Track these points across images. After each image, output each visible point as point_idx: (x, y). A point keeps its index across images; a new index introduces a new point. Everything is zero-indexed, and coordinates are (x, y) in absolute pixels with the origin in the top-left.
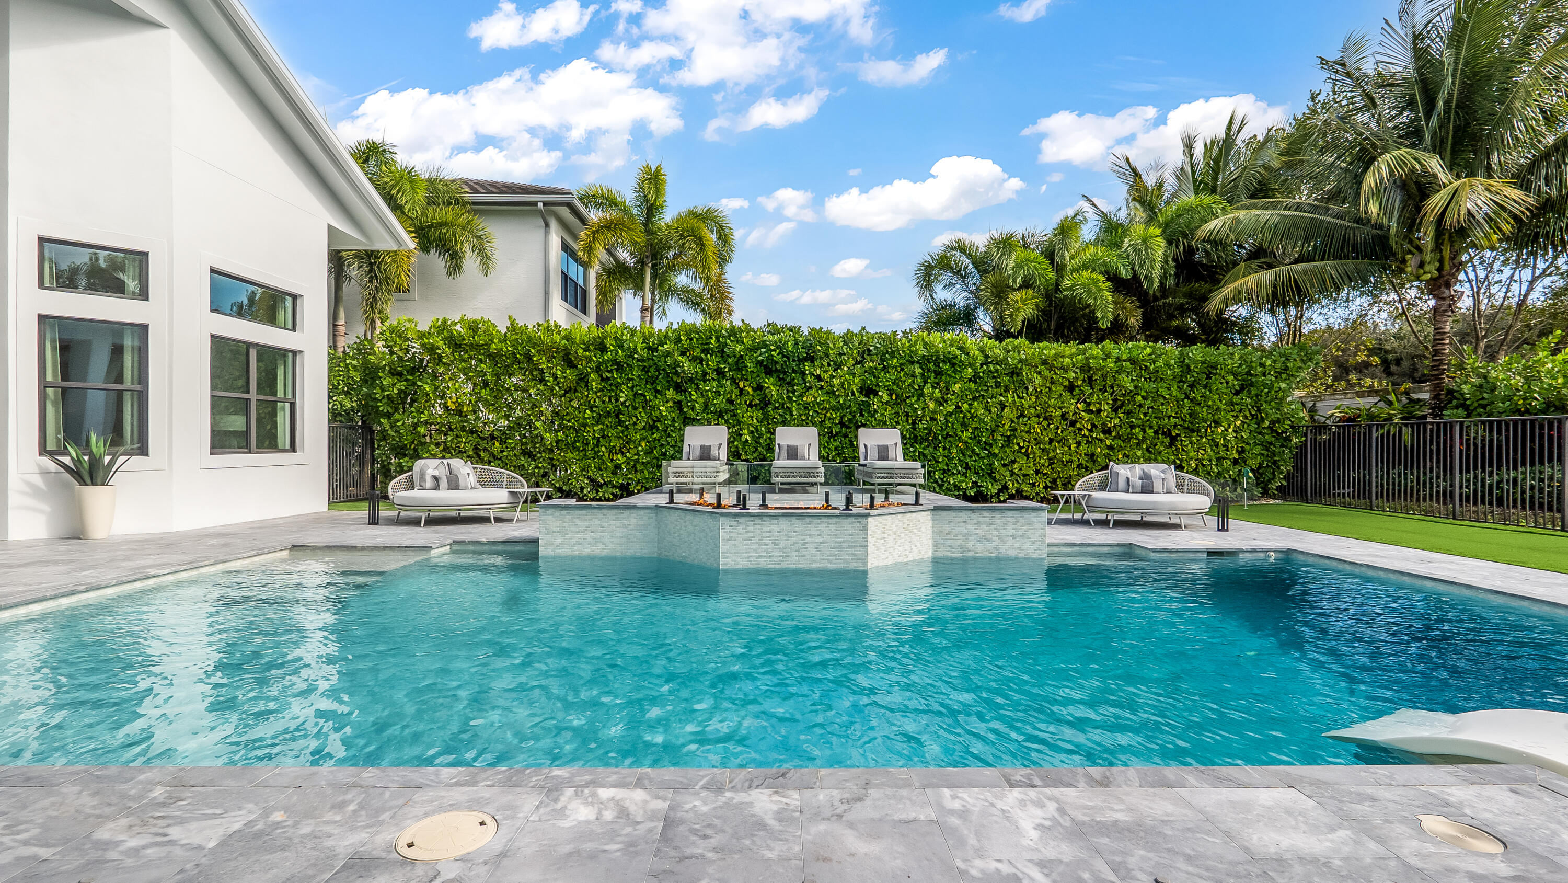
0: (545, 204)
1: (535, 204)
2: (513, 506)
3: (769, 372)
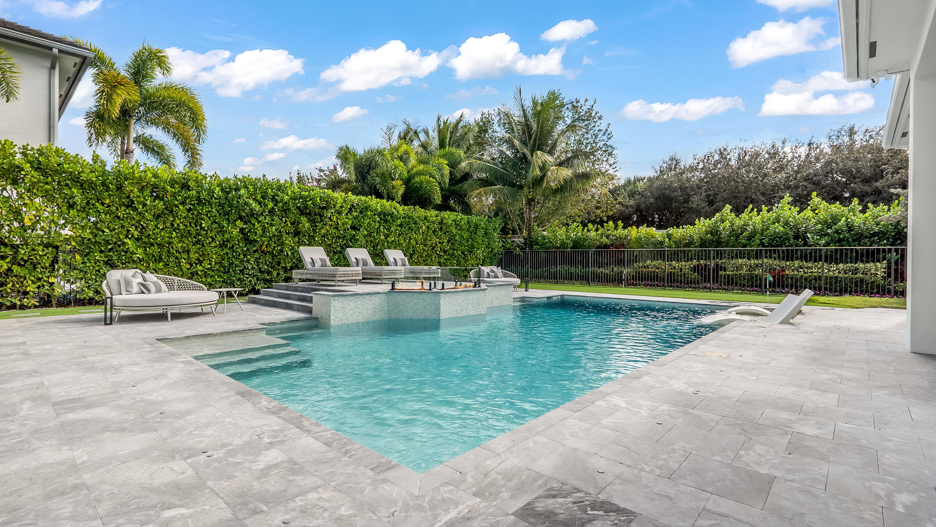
0: (60, 51)
1: (51, 49)
2: (220, 302)
3: (302, 214)
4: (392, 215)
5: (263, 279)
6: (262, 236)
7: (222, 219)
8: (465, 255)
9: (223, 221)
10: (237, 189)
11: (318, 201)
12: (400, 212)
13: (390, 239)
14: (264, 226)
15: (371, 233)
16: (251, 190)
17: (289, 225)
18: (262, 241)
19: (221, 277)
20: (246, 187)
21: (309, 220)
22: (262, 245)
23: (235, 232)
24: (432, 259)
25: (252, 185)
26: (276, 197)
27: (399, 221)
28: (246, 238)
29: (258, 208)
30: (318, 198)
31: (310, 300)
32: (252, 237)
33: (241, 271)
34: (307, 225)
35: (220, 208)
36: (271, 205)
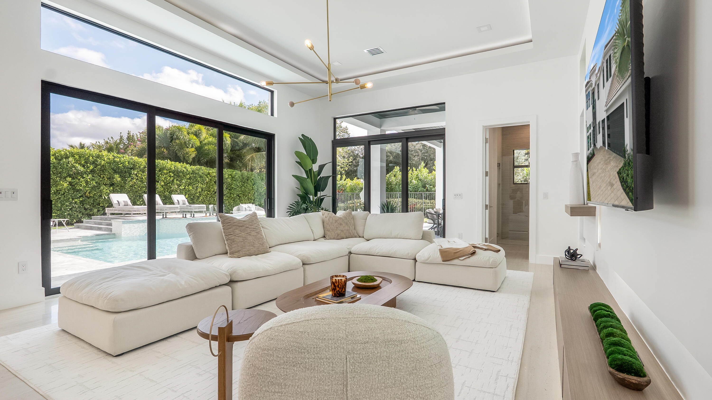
3: (115, 172)
4: (183, 172)
5: (87, 214)
6: (85, 187)
7: (55, 177)
8: (239, 197)
9: (56, 178)
10: (67, 157)
11: (127, 164)
12: (189, 170)
13: (182, 187)
14: (87, 180)
15: (168, 183)
16: (77, 158)
17: (106, 179)
18: (86, 190)
19: (56, 213)
20: (73, 156)
21: (120, 177)
22: (86, 193)
23: (66, 185)
24: (214, 200)
25: (77, 155)
26: (96, 162)
27: (188, 176)
28: (74, 188)
29: (82, 169)
30: (127, 163)
31: (110, 225)
32: (78, 188)
33: (70, 209)
34: (119, 179)
35: (54, 169)
36: (91, 167)
